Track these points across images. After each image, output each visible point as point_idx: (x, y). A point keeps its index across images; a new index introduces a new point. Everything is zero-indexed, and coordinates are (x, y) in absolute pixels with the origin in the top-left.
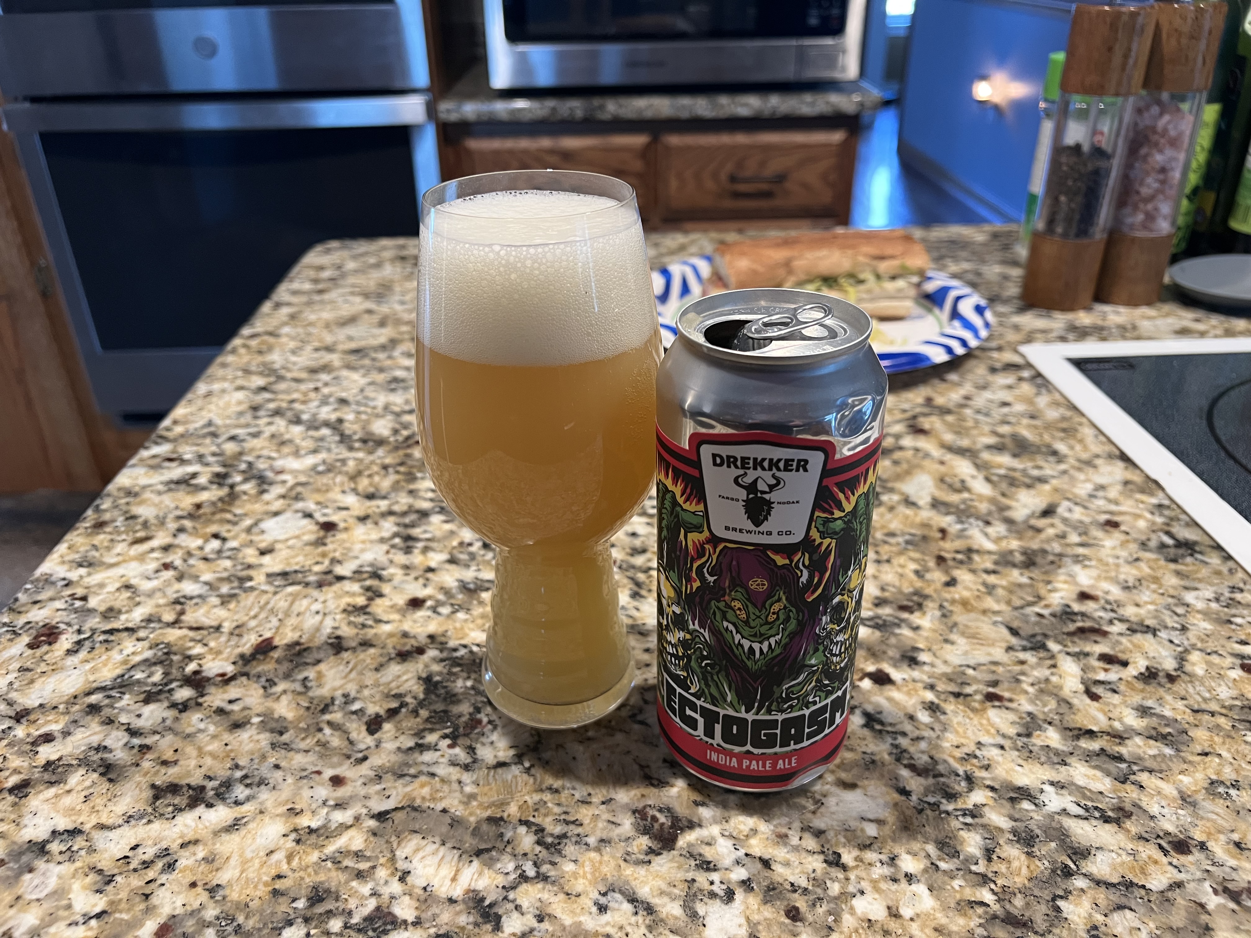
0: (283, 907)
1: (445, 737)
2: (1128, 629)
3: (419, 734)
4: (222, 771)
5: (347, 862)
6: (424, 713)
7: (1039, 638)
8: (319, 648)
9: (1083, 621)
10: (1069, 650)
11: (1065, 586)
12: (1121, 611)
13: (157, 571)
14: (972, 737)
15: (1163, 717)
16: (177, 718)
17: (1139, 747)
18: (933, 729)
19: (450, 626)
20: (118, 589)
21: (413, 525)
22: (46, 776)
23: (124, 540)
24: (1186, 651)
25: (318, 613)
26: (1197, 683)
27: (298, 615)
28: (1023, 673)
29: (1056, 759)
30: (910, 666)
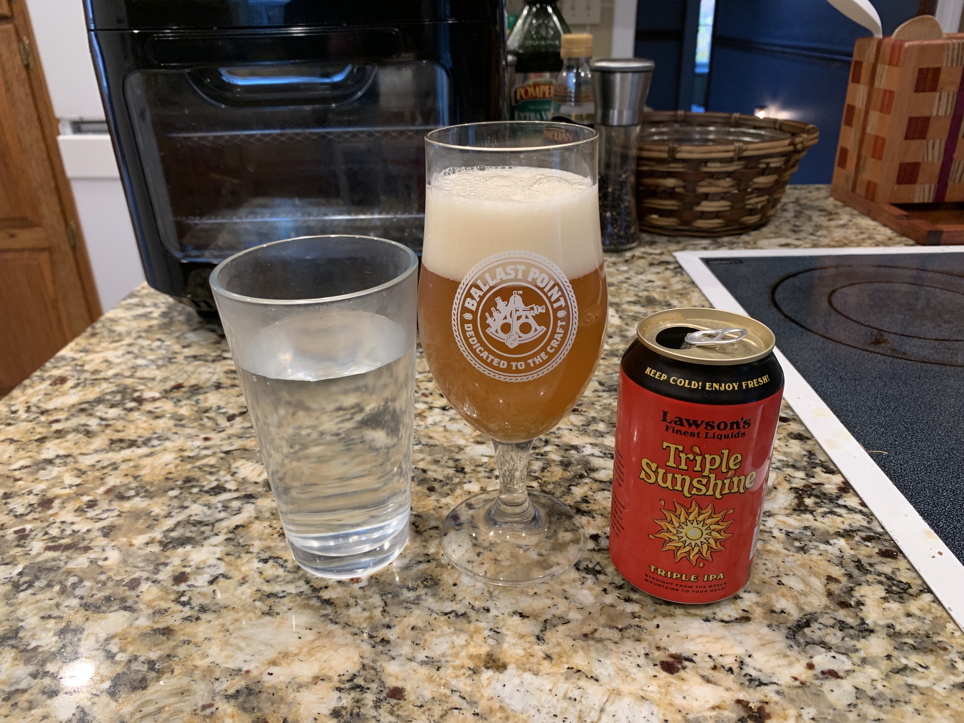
0: (170, 484)
4: (148, 434)
5: (205, 469)
8: (208, 387)
13: (124, 355)
16: (126, 414)
20: (102, 362)
23: (107, 341)
25: (210, 373)
27: (199, 373)
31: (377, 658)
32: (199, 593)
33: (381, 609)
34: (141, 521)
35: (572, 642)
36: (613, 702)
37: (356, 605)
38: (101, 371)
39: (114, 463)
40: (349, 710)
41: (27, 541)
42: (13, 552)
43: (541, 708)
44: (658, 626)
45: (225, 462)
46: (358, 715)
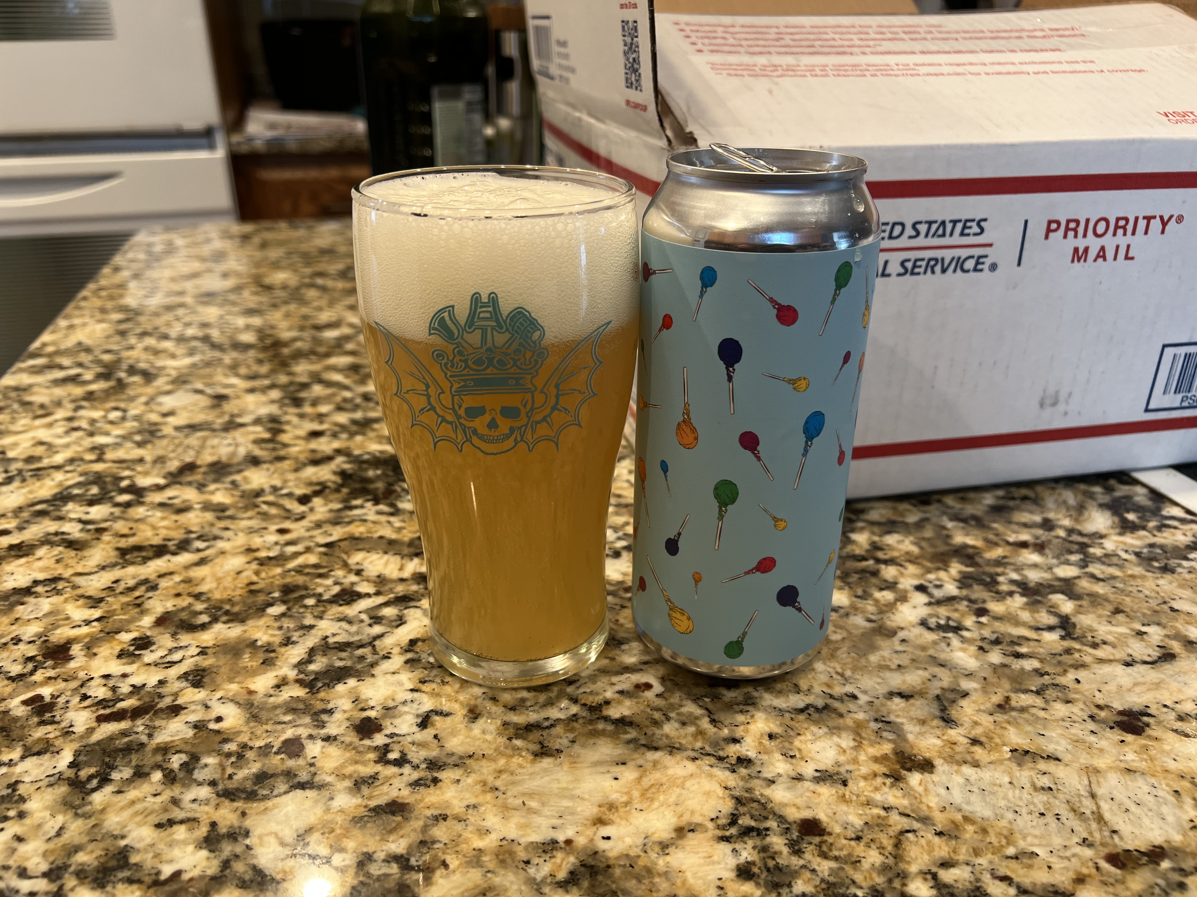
0: (261, 598)
1: (368, 500)
3: (345, 500)
4: (179, 535)
5: (307, 570)
6: (345, 490)
8: (239, 464)
13: (67, 433)
16: (124, 512)
19: (351, 444)
20: (34, 445)
21: (298, 391)
22: (13, 553)
23: (25, 417)
25: (230, 445)
27: (213, 447)
31: (748, 785)
32: (413, 743)
33: (707, 719)
34: (247, 656)
35: (991, 719)
36: (1098, 782)
37: (668, 719)
38: (39, 459)
39: (146, 581)
40: (759, 864)
41: (58, 713)
42: (40, 733)
43: (1017, 809)
44: (1078, 681)
45: (332, 559)
46: (778, 868)
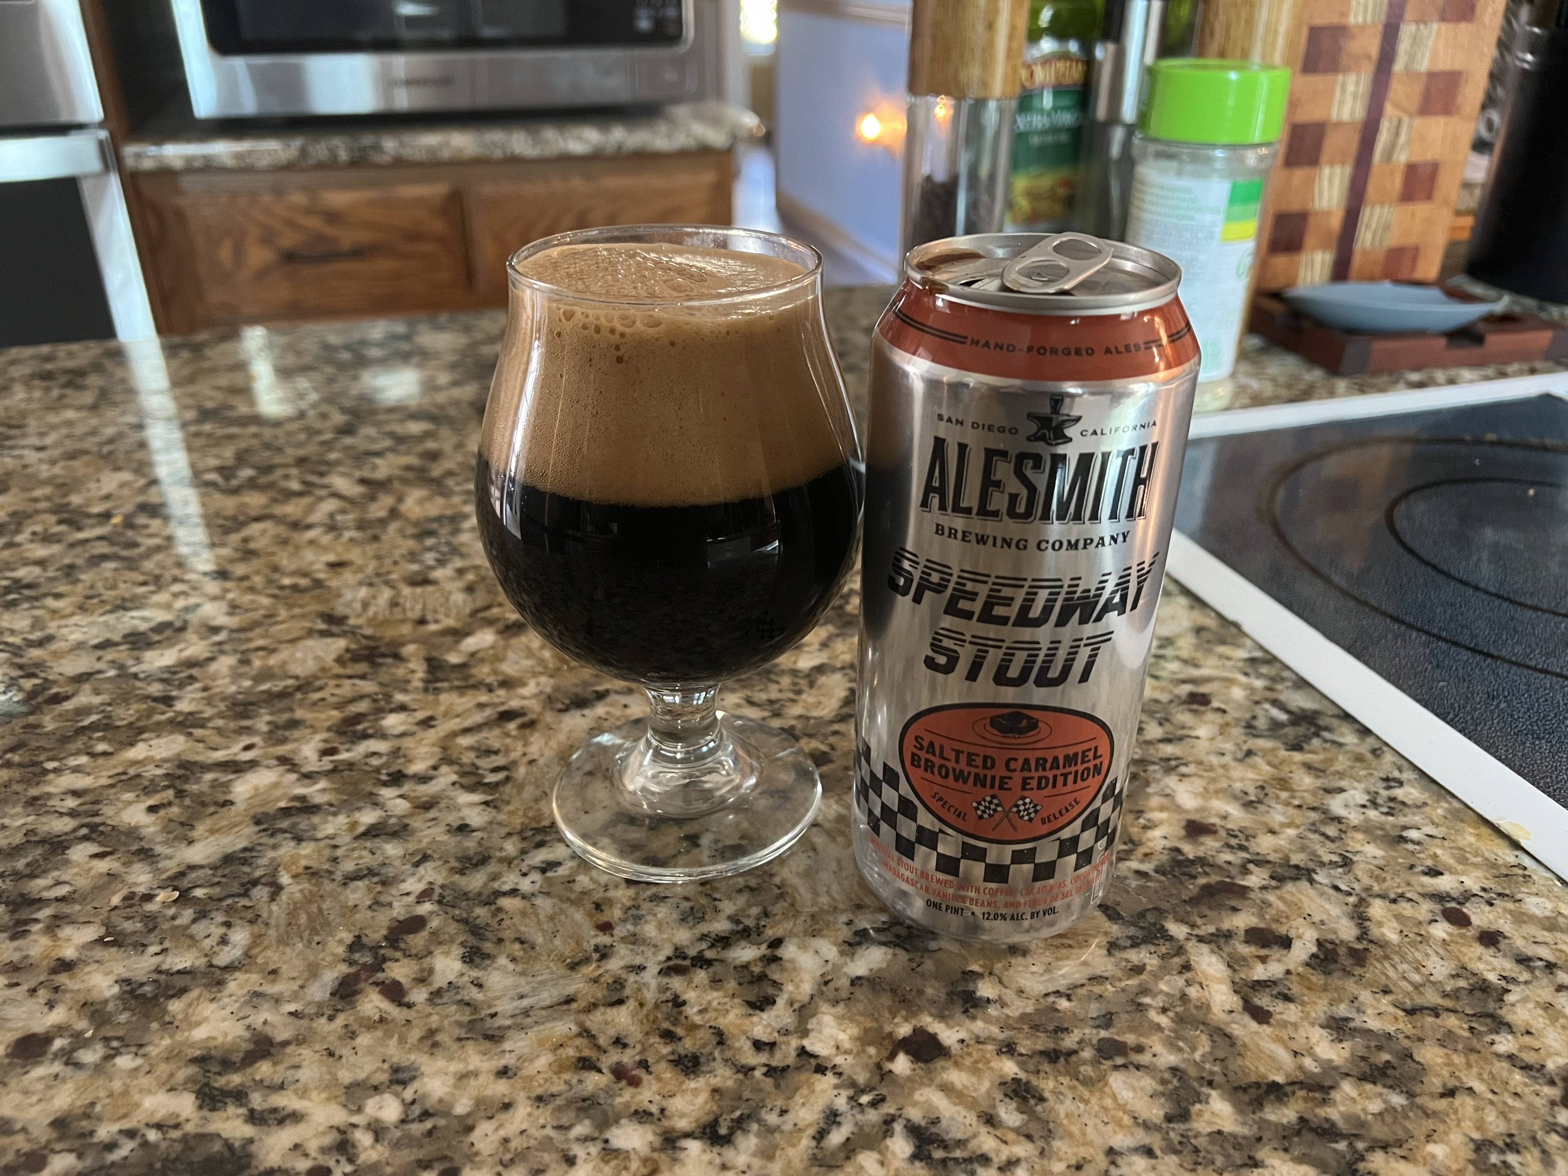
2: (1272, 877)
7: (1151, 918)
9: (1206, 874)
10: (1200, 932)
11: (1163, 815)
12: (1253, 846)
14: (1098, 1141)
15: (1368, 1033)
17: (1354, 1100)
18: (1029, 1137)
24: (1362, 902)
26: (1396, 959)
28: (1145, 991)
29: (1238, 1157)
30: (966, 1011)
